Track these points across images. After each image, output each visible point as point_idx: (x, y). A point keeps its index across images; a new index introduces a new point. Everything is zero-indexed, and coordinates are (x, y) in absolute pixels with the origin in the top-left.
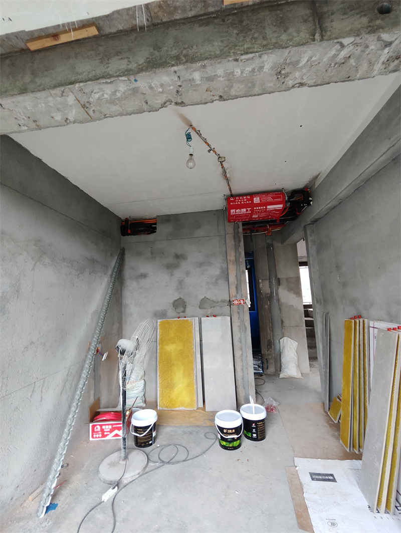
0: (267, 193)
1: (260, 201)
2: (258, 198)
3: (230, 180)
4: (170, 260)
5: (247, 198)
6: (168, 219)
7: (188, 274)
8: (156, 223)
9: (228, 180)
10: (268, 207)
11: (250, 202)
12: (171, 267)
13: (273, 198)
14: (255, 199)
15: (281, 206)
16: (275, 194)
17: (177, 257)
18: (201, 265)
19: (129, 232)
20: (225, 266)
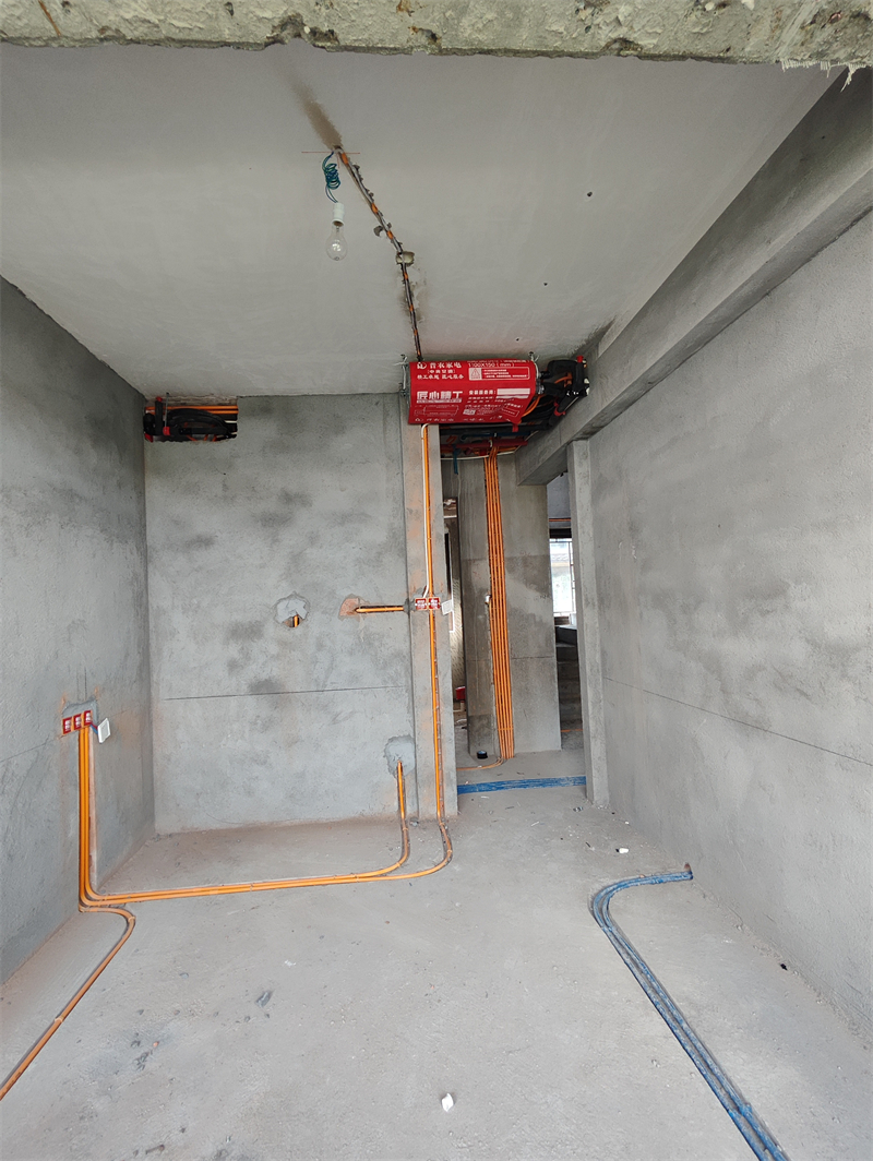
0: (498, 359)
1: (484, 377)
2: (479, 370)
3: (420, 318)
4: (271, 505)
5: (454, 368)
6: (267, 406)
7: (313, 539)
8: (236, 415)
9: (414, 316)
10: (500, 392)
11: (461, 377)
12: (272, 522)
13: (511, 372)
14: (471, 370)
15: (527, 391)
16: (516, 364)
17: (287, 498)
18: (344, 519)
19: (166, 431)
20: (398, 523)
